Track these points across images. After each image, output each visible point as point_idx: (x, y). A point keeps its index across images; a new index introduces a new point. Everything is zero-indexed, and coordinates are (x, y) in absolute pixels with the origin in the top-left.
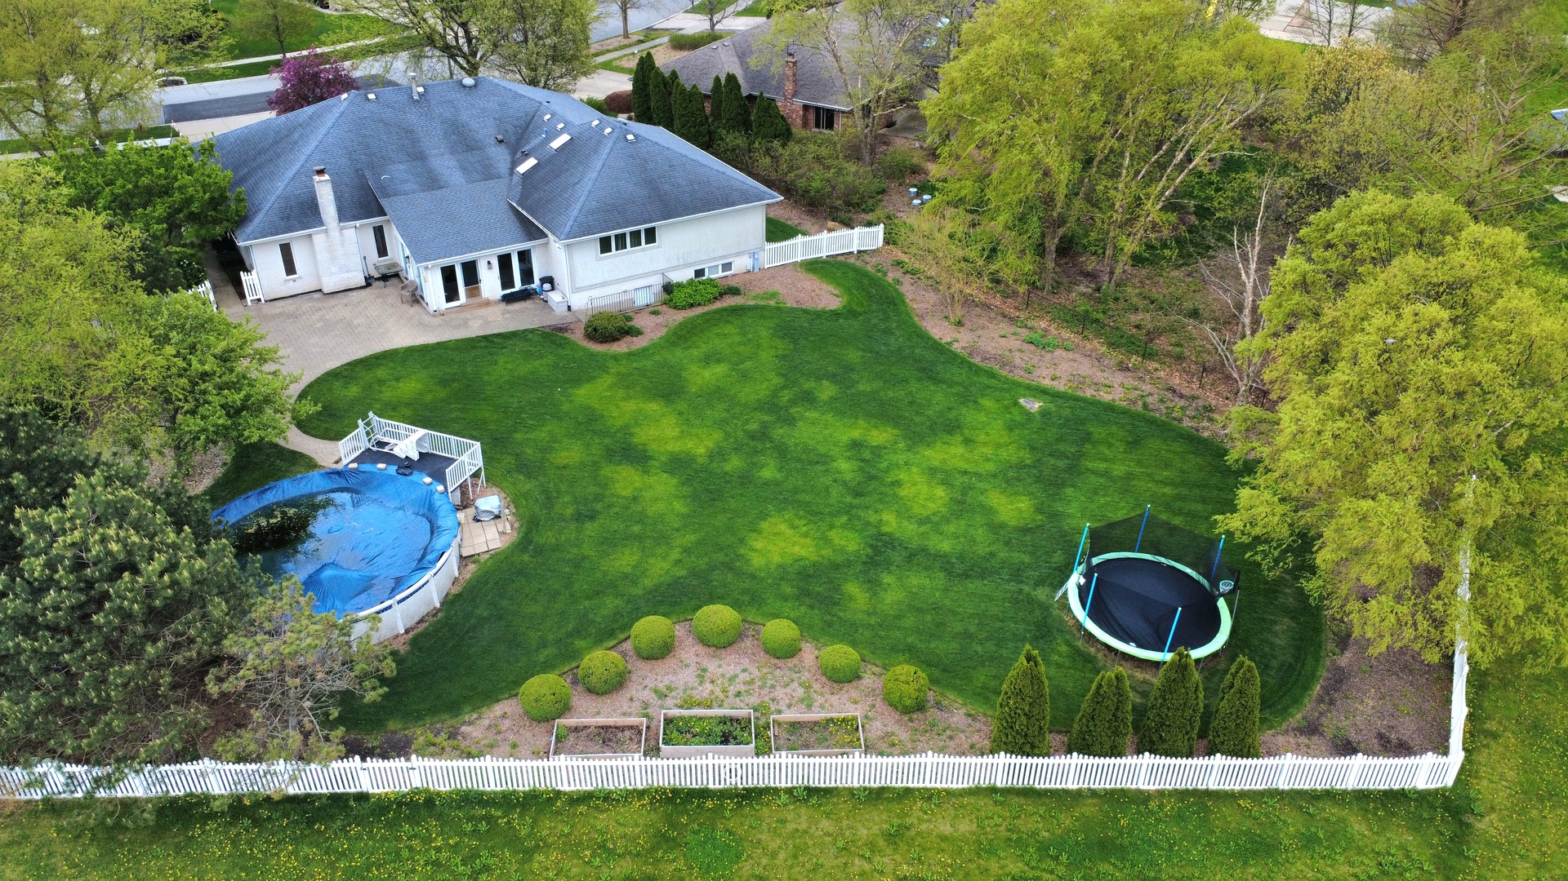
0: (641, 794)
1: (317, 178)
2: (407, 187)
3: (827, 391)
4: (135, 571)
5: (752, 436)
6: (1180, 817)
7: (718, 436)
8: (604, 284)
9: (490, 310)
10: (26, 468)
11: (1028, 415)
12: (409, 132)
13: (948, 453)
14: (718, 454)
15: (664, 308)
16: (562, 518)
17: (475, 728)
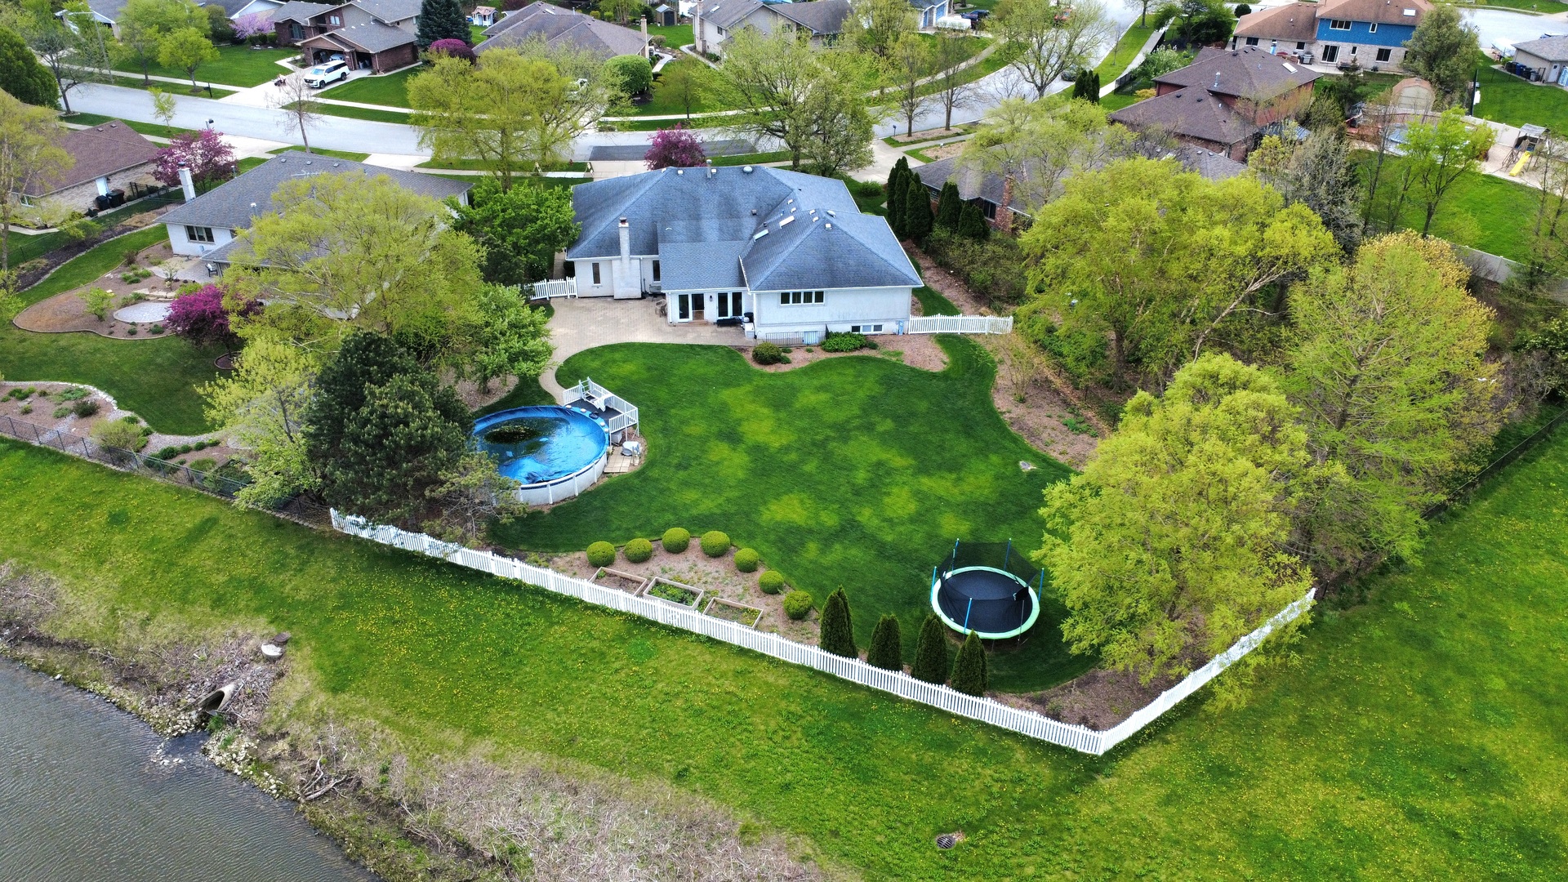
0: (621, 613)
1: (620, 225)
2: (679, 238)
3: (887, 425)
4: (407, 425)
5: (814, 444)
6: (910, 716)
7: (793, 438)
8: (781, 324)
9: (707, 328)
10: (380, 365)
11: (1018, 472)
12: (696, 200)
13: (938, 485)
14: (786, 449)
15: (819, 349)
16: (669, 465)
17: (561, 560)
